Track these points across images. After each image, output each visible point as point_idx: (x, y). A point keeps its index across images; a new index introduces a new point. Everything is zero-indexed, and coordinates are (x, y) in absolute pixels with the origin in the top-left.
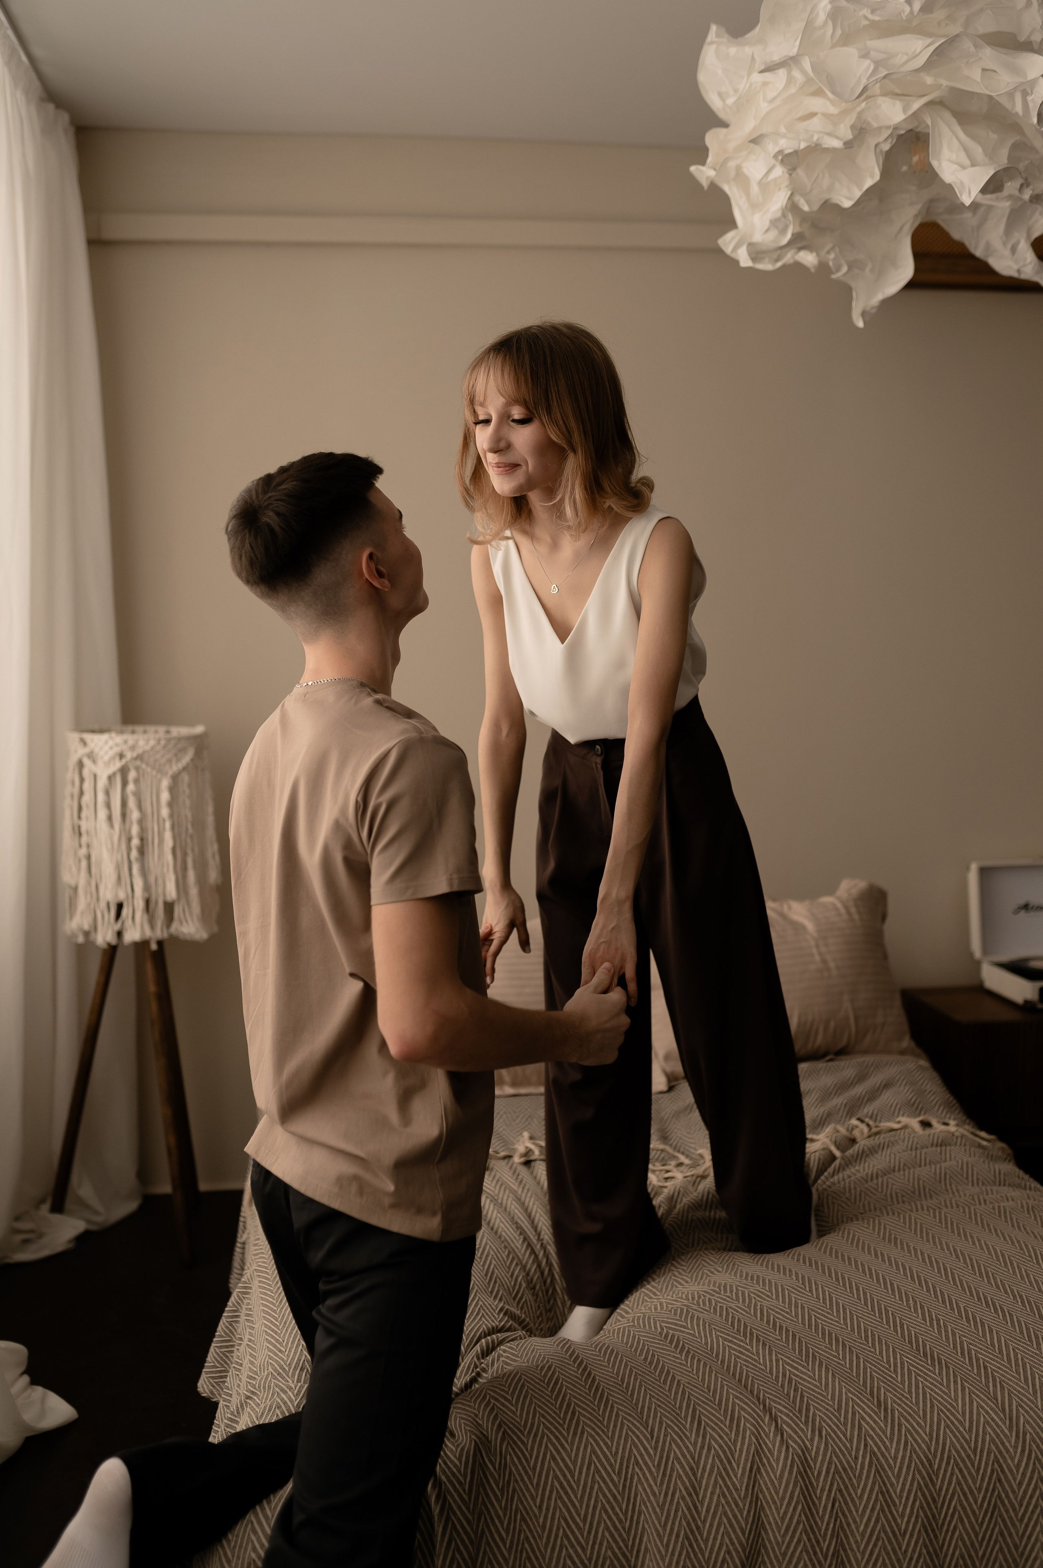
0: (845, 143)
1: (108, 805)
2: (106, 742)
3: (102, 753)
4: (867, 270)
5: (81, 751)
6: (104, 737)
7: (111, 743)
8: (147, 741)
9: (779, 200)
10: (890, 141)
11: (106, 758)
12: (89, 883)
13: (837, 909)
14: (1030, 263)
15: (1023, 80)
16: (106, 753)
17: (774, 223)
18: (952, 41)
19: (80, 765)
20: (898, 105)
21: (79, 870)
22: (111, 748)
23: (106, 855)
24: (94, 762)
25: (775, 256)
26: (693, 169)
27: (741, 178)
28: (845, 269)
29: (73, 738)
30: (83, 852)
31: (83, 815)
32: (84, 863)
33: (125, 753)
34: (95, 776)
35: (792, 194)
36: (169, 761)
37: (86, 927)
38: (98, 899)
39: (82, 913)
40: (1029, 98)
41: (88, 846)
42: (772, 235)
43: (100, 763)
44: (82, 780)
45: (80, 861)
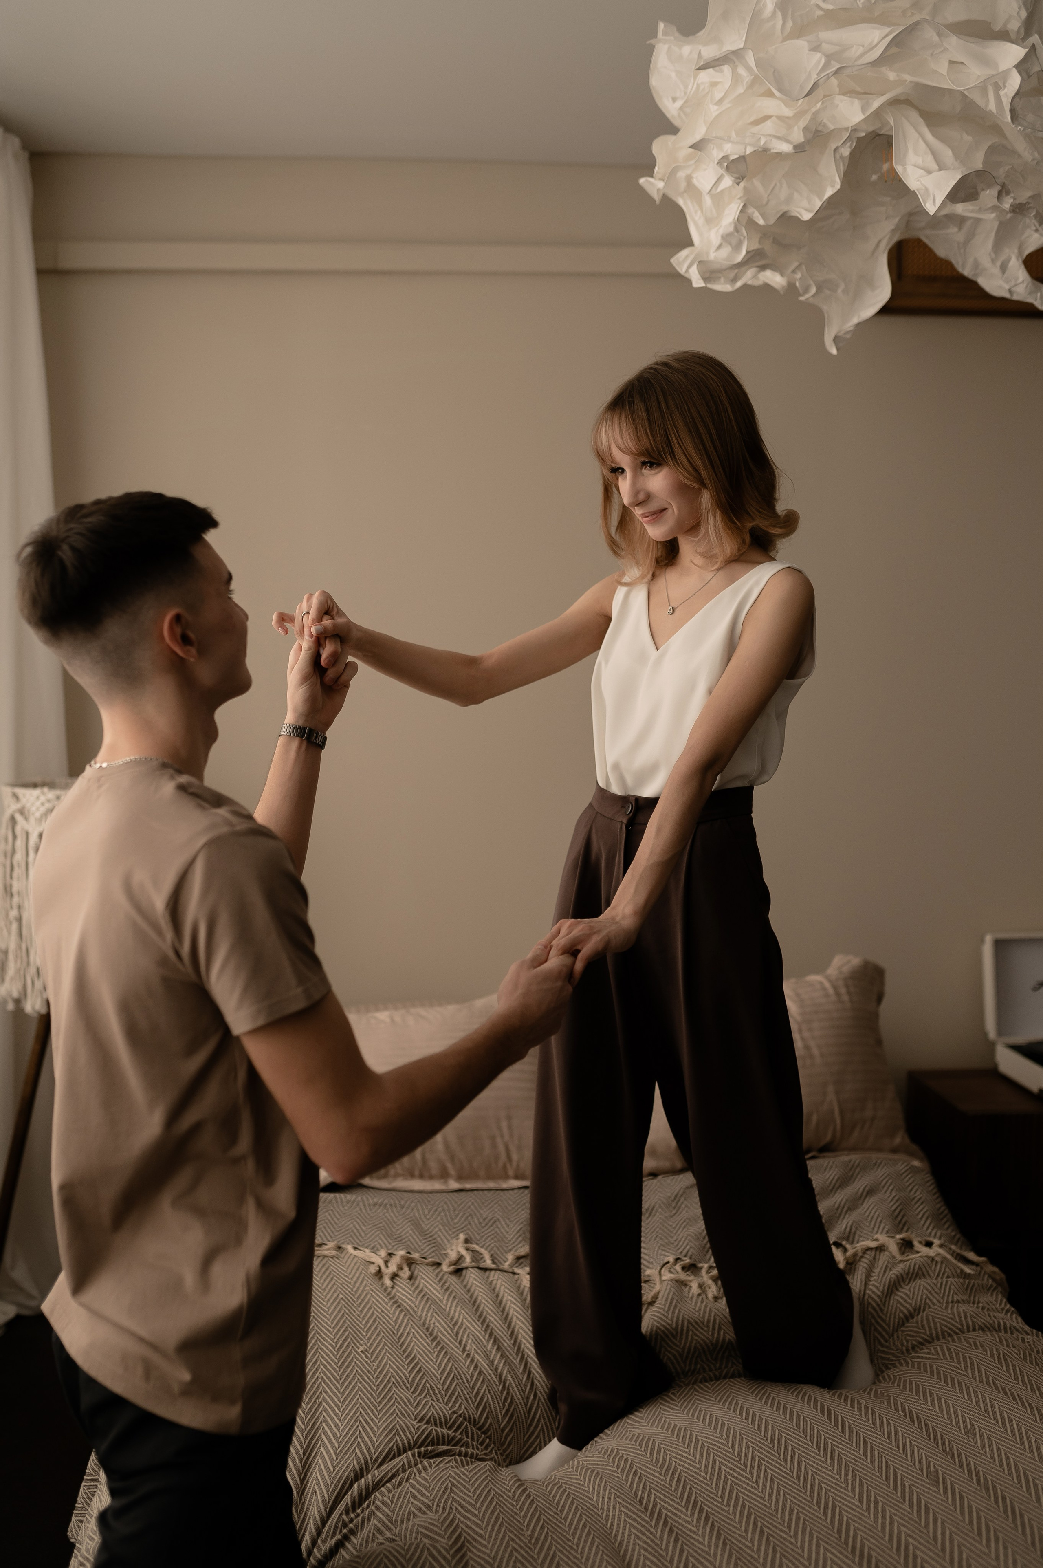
0: (795, 147)
2: (38, 798)
3: (33, 809)
4: (840, 291)
5: (14, 807)
6: (36, 792)
7: (43, 798)
9: (731, 212)
10: (849, 144)
11: (38, 815)
12: (20, 947)
13: (824, 989)
14: (1023, 282)
15: (994, 73)
16: (38, 809)
17: (726, 238)
18: (913, 29)
19: (13, 820)
20: (857, 104)
21: (9, 933)
22: (43, 804)
24: (26, 819)
25: (732, 275)
26: (642, 181)
27: (691, 188)
28: (813, 290)
29: (7, 791)
30: (14, 913)
31: (15, 874)
32: (15, 926)
34: (27, 834)
35: (744, 206)
37: (15, 995)
38: (28, 964)
39: (12, 979)
40: (1002, 93)
41: (19, 908)
42: (725, 251)
43: (32, 820)
44: (15, 837)
45: (11, 923)
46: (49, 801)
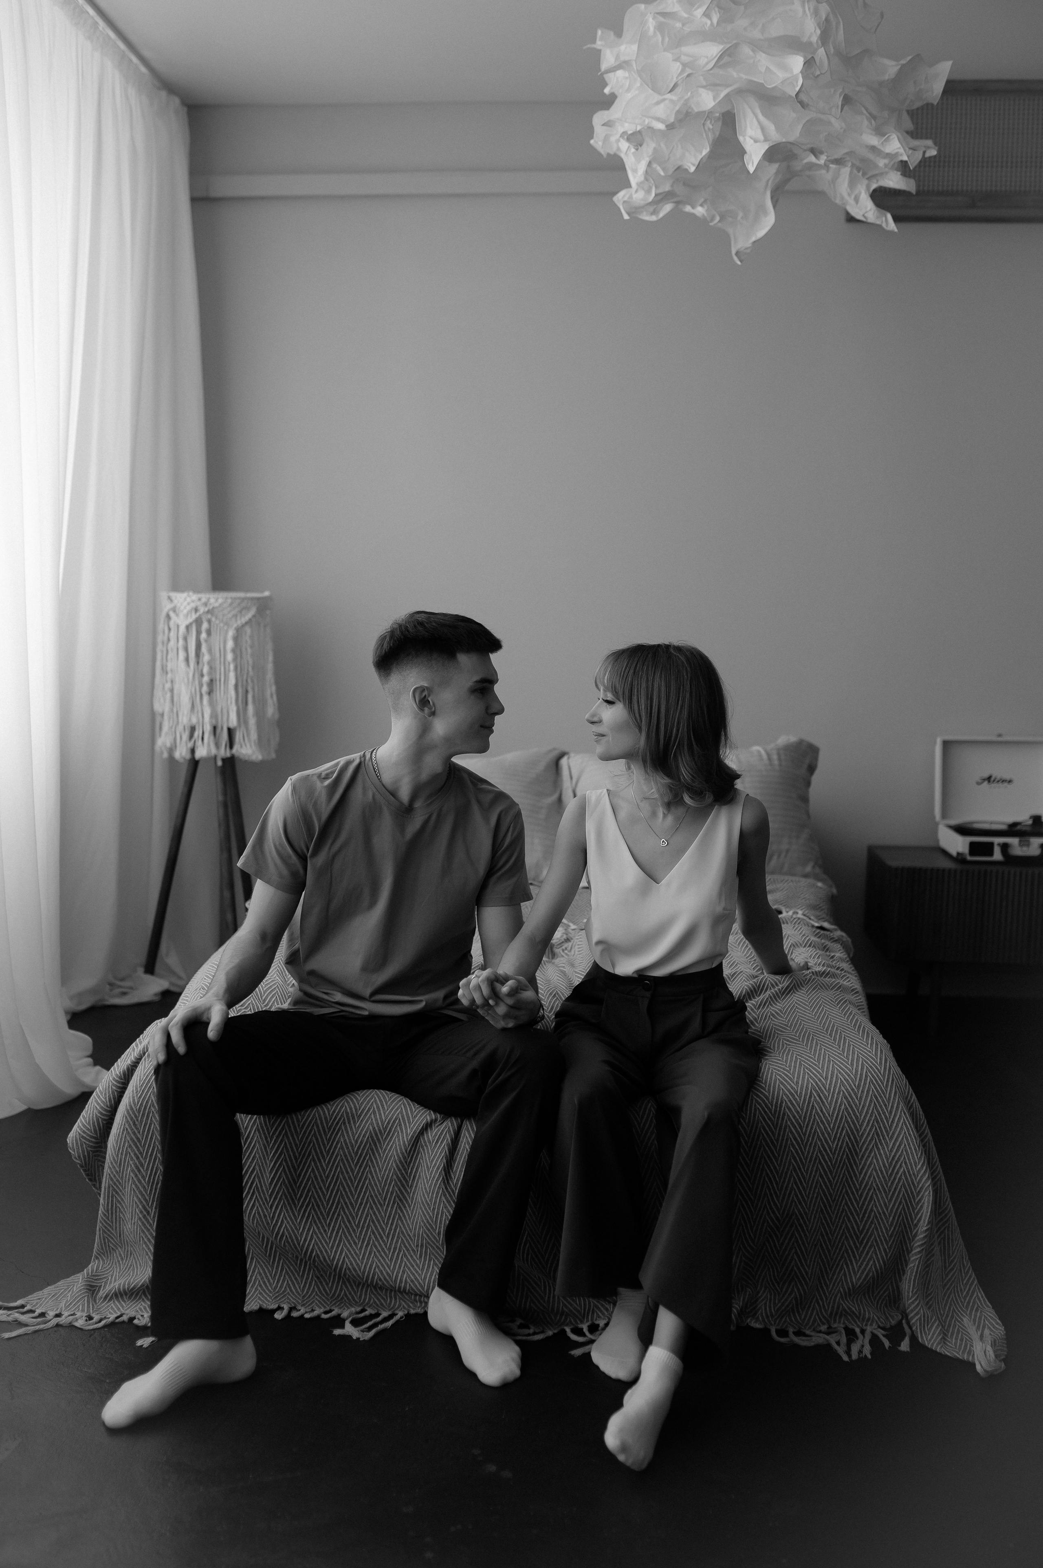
0: (669, 125)
1: (186, 649)
2: (185, 599)
3: (182, 608)
5: (169, 606)
7: (189, 600)
8: (217, 600)
11: (185, 611)
12: (172, 710)
13: (762, 758)
16: (185, 608)
19: (168, 617)
20: (711, 94)
21: (165, 700)
22: (188, 604)
23: (184, 689)
24: (177, 615)
29: (164, 593)
30: (168, 686)
31: (169, 657)
32: (168, 695)
33: (199, 608)
34: (178, 626)
36: (235, 616)
37: (170, 746)
38: (177, 723)
39: (167, 734)
41: (172, 682)
43: (181, 616)
44: (170, 629)
45: (166, 693)
46: (193, 601)
